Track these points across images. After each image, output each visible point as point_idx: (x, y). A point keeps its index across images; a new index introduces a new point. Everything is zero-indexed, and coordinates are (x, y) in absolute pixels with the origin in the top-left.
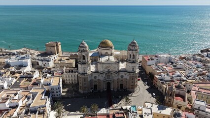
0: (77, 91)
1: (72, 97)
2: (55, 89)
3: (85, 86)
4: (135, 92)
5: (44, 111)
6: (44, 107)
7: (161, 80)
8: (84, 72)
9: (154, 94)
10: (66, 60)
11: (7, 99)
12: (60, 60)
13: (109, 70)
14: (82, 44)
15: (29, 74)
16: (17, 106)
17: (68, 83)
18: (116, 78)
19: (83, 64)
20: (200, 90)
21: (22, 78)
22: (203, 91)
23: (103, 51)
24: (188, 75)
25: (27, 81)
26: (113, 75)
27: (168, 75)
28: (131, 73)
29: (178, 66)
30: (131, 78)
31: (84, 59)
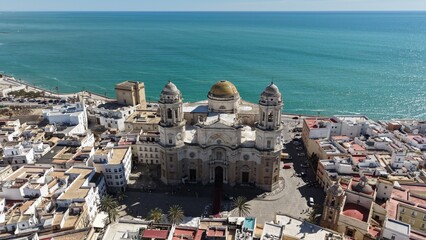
0: (157, 179)
1: (146, 191)
2: (113, 171)
3: (172, 170)
4: (274, 192)
5: (80, 211)
6: (83, 202)
7: (332, 171)
8: (171, 142)
9: (312, 199)
10: (149, 117)
11: (25, 181)
12: (138, 117)
13: (219, 142)
14: (167, 87)
15: (74, 139)
16: (37, 196)
17: (144, 162)
18: (232, 160)
19: (167, 126)
20: (411, 199)
21: (60, 145)
22: (418, 203)
23: (217, 104)
24: (395, 166)
25: (68, 152)
26: (229, 154)
27: (349, 161)
28: (264, 150)
29: (377, 145)
30: (265, 162)
31: (170, 116)
